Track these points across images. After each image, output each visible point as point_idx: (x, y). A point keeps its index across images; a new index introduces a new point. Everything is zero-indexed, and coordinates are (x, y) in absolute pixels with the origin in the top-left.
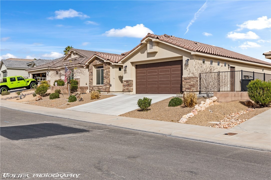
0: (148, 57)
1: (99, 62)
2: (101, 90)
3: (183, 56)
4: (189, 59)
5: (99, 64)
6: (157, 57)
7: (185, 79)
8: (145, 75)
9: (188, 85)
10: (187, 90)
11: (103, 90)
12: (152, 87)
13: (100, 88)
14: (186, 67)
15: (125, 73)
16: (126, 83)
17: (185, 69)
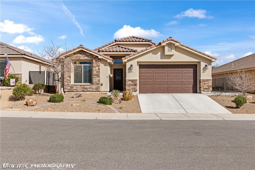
0: (161, 59)
1: (85, 57)
2: (88, 90)
3: (201, 62)
4: (207, 64)
5: (84, 59)
6: (172, 60)
7: (204, 81)
8: (152, 75)
9: (206, 86)
10: (205, 90)
11: (92, 90)
12: (160, 86)
13: (86, 87)
14: (204, 71)
15: (129, 72)
16: (131, 82)
17: (203, 72)
